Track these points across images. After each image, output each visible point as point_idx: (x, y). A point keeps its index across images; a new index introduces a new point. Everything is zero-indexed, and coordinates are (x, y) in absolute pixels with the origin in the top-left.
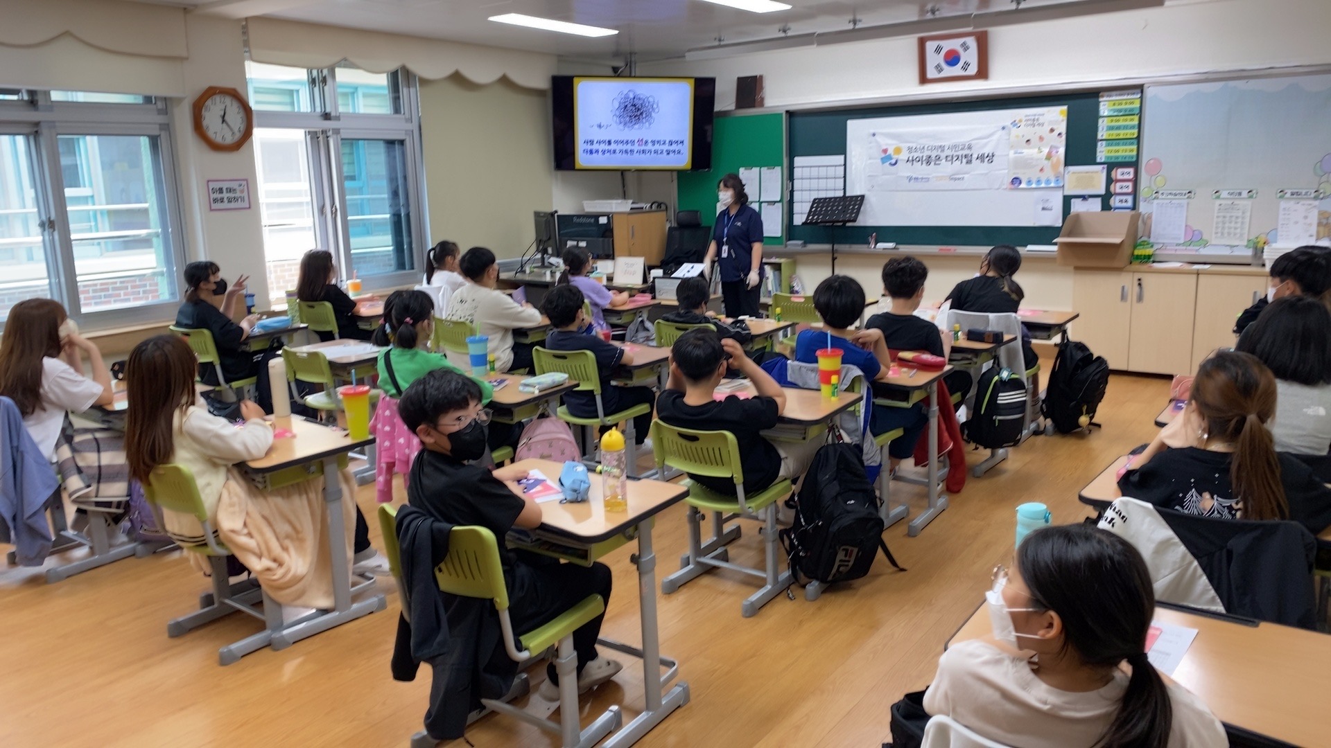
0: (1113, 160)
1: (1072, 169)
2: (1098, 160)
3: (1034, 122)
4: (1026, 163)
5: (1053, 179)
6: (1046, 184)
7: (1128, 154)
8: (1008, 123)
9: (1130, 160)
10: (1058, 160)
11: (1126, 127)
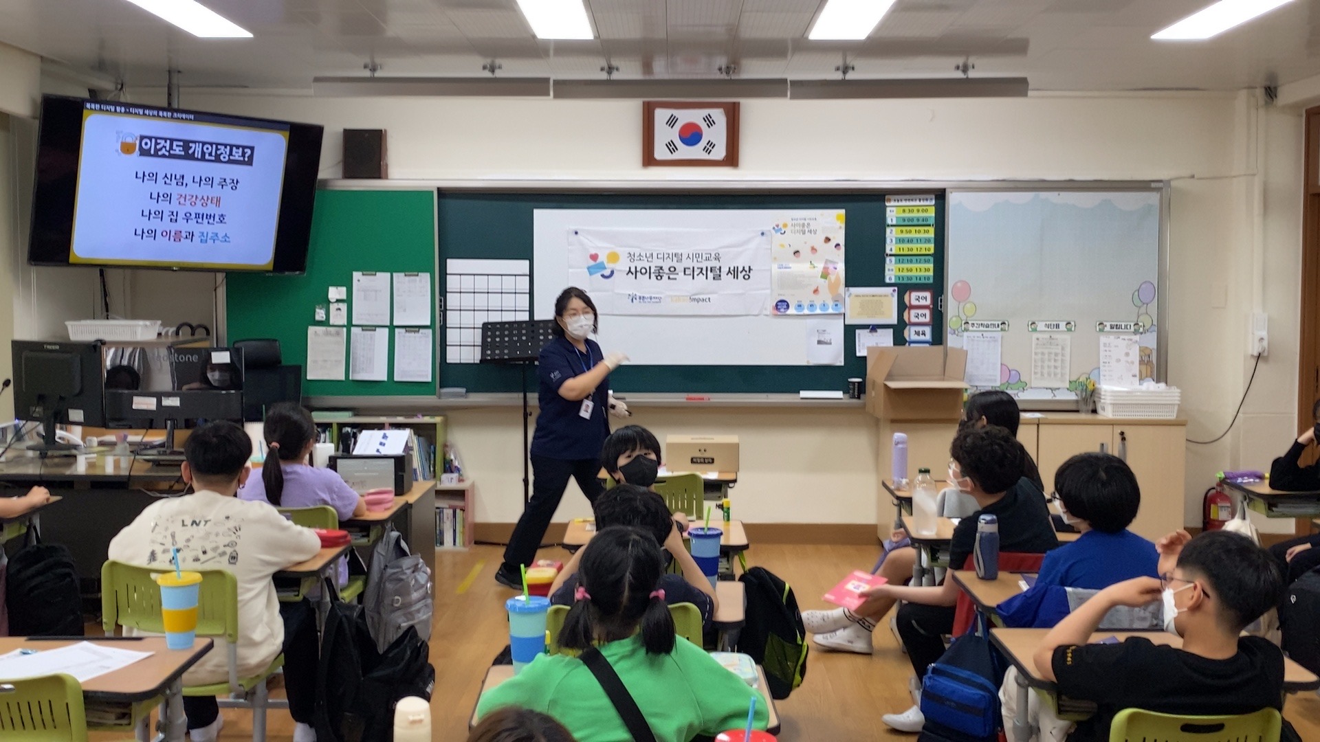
0: (905, 281)
1: (854, 290)
2: (887, 281)
3: (804, 229)
4: (796, 282)
5: (831, 303)
6: (821, 309)
7: (923, 274)
8: (767, 228)
9: (927, 282)
10: (838, 279)
11: (919, 241)
